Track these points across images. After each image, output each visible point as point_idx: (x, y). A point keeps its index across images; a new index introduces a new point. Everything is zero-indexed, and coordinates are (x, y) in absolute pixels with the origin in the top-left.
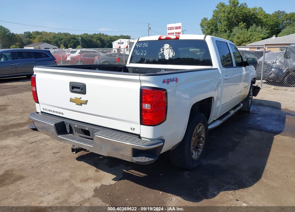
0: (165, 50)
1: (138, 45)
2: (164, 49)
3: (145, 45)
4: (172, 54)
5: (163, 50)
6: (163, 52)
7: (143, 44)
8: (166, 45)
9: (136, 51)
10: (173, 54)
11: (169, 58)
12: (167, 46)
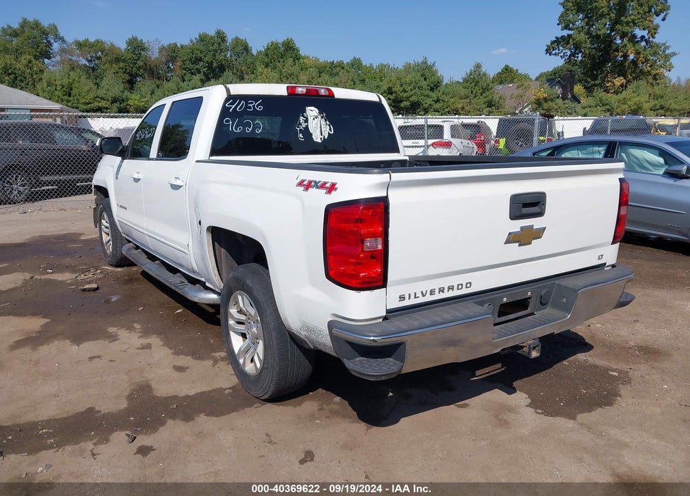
0: (310, 120)
1: (232, 104)
2: (307, 119)
3: (254, 106)
4: (328, 130)
5: (306, 121)
6: (307, 126)
7: (247, 103)
8: (309, 108)
9: (227, 121)
10: (330, 130)
11: (321, 139)
12: (312, 112)
